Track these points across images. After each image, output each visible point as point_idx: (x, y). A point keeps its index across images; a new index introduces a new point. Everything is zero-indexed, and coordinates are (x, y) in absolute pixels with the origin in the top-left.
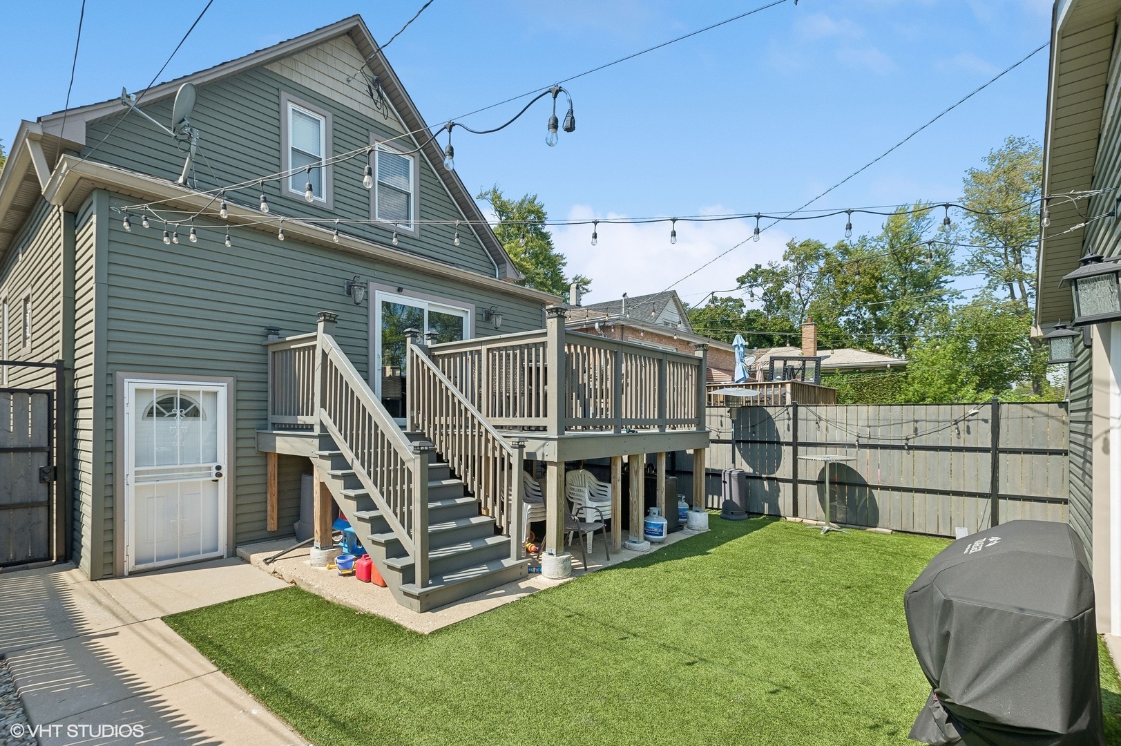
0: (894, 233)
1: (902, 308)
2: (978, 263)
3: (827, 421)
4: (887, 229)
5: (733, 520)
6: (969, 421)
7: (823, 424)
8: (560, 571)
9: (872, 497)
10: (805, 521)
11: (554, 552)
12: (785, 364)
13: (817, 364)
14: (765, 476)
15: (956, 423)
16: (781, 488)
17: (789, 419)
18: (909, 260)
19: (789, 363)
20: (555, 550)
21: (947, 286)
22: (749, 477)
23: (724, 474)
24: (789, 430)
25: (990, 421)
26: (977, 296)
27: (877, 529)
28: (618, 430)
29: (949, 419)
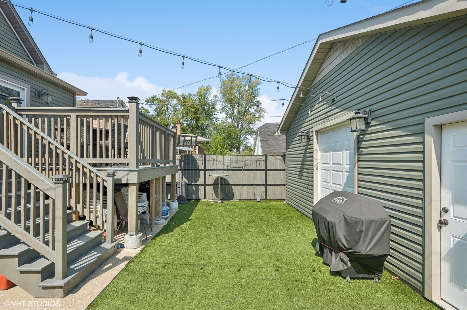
0: (200, 93)
1: (202, 121)
2: (223, 110)
3: (217, 161)
4: (198, 92)
5: (183, 203)
6: (259, 161)
7: (215, 162)
8: (138, 243)
9: (232, 189)
10: (209, 200)
11: (134, 233)
12: (184, 138)
13: (196, 139)
14: (194, 184)
15: (256, 162)
16: (200, 188)
17: (203, 160)
18: (204, 105)
19: (186, 138)
20: (135, 232)
21: (215, 116)
22: (188, 185)
23: (179, 184)
24: (203, 165)
25: (265, 161)
26: (222, 120)
27: (233, 200)
28: (153, 166)
29: (254, 160)
